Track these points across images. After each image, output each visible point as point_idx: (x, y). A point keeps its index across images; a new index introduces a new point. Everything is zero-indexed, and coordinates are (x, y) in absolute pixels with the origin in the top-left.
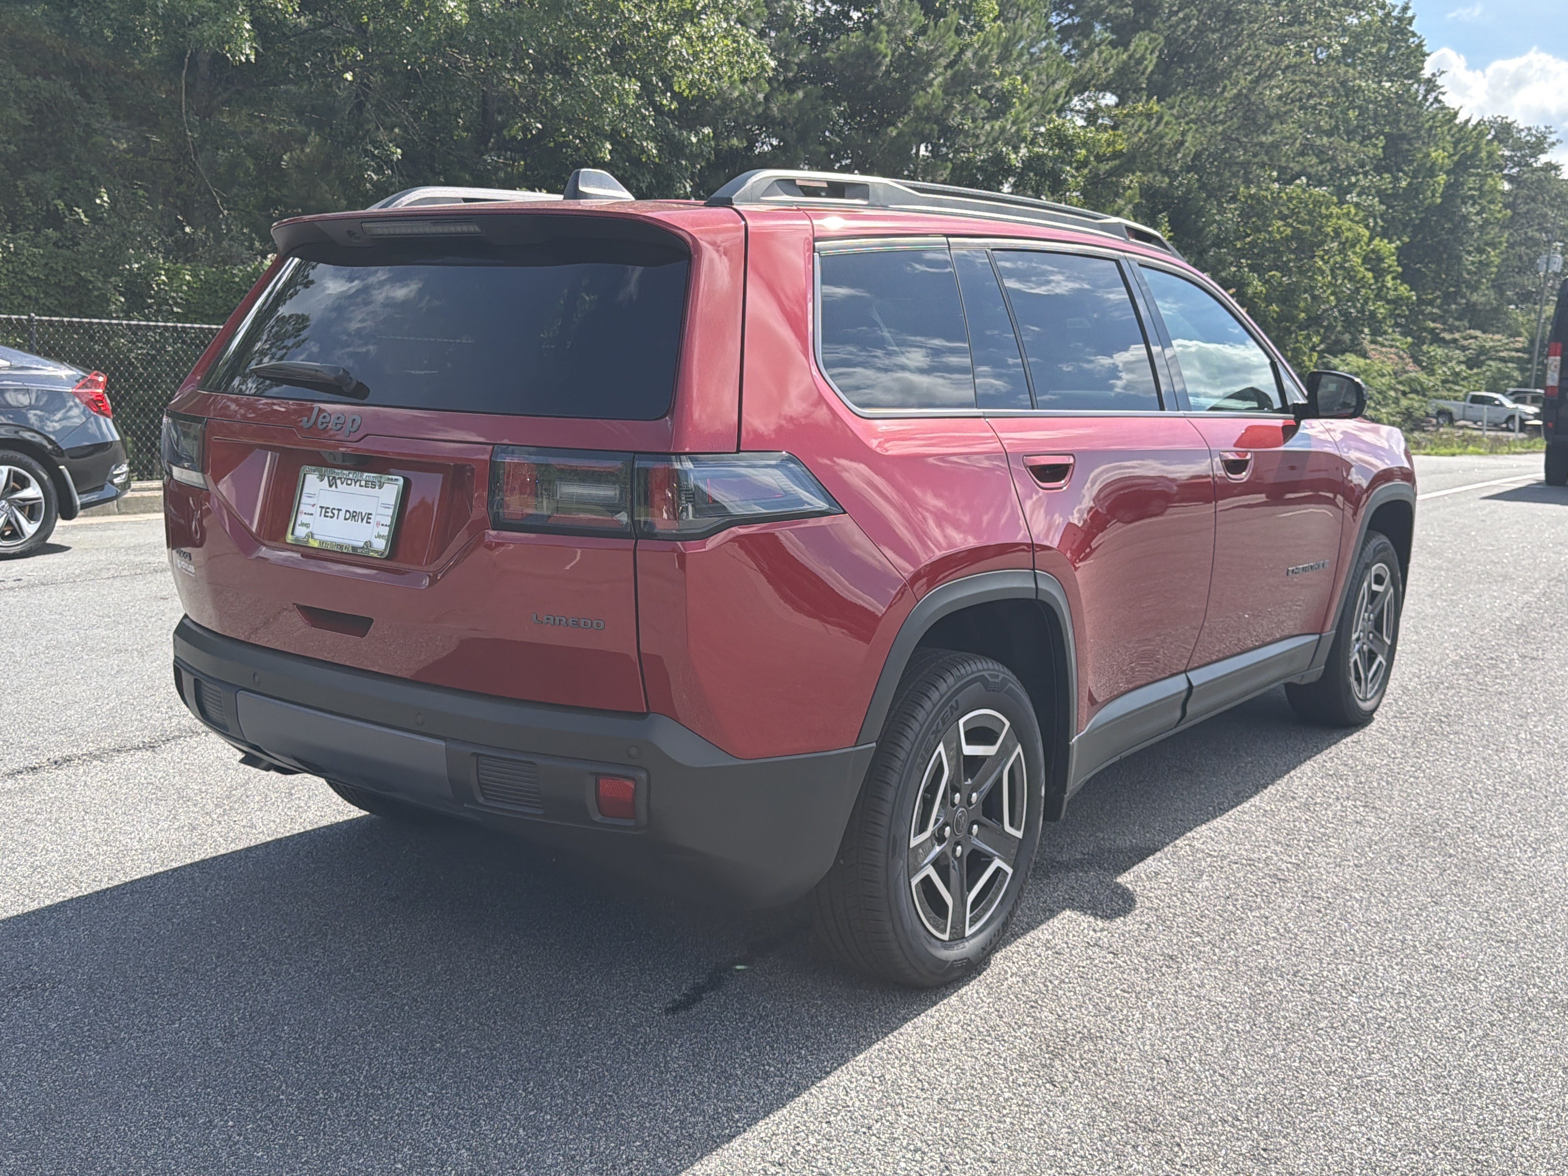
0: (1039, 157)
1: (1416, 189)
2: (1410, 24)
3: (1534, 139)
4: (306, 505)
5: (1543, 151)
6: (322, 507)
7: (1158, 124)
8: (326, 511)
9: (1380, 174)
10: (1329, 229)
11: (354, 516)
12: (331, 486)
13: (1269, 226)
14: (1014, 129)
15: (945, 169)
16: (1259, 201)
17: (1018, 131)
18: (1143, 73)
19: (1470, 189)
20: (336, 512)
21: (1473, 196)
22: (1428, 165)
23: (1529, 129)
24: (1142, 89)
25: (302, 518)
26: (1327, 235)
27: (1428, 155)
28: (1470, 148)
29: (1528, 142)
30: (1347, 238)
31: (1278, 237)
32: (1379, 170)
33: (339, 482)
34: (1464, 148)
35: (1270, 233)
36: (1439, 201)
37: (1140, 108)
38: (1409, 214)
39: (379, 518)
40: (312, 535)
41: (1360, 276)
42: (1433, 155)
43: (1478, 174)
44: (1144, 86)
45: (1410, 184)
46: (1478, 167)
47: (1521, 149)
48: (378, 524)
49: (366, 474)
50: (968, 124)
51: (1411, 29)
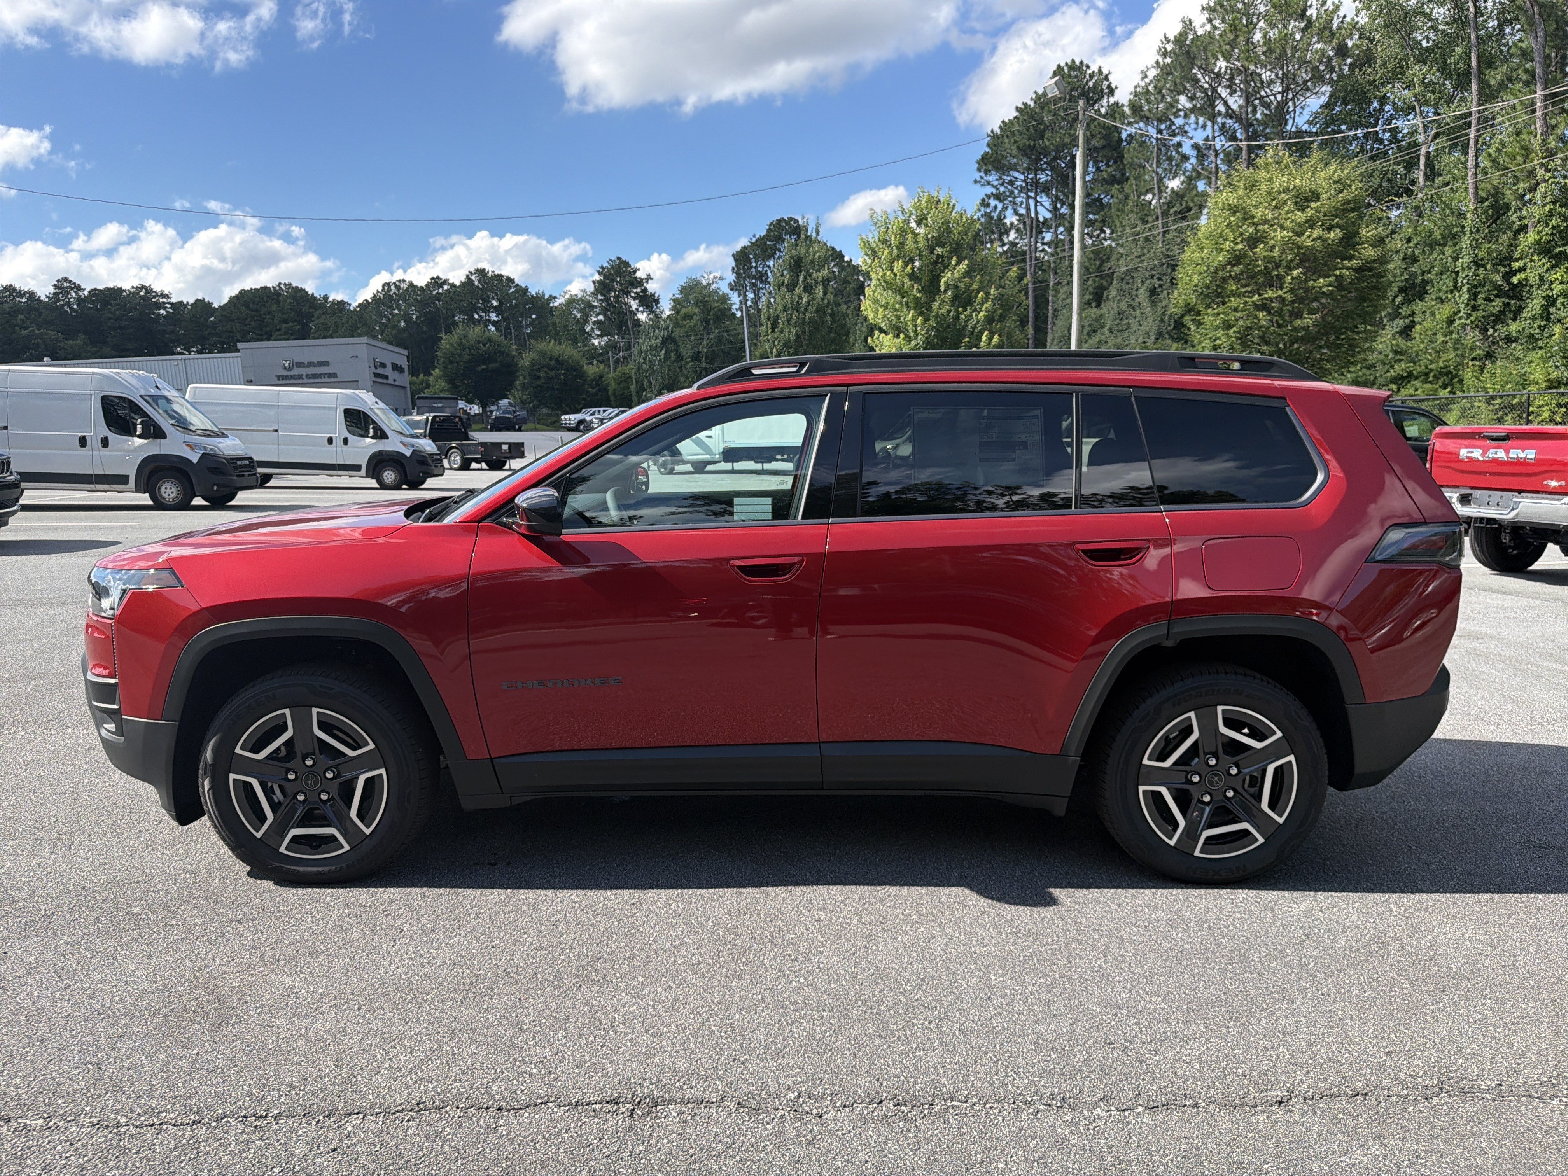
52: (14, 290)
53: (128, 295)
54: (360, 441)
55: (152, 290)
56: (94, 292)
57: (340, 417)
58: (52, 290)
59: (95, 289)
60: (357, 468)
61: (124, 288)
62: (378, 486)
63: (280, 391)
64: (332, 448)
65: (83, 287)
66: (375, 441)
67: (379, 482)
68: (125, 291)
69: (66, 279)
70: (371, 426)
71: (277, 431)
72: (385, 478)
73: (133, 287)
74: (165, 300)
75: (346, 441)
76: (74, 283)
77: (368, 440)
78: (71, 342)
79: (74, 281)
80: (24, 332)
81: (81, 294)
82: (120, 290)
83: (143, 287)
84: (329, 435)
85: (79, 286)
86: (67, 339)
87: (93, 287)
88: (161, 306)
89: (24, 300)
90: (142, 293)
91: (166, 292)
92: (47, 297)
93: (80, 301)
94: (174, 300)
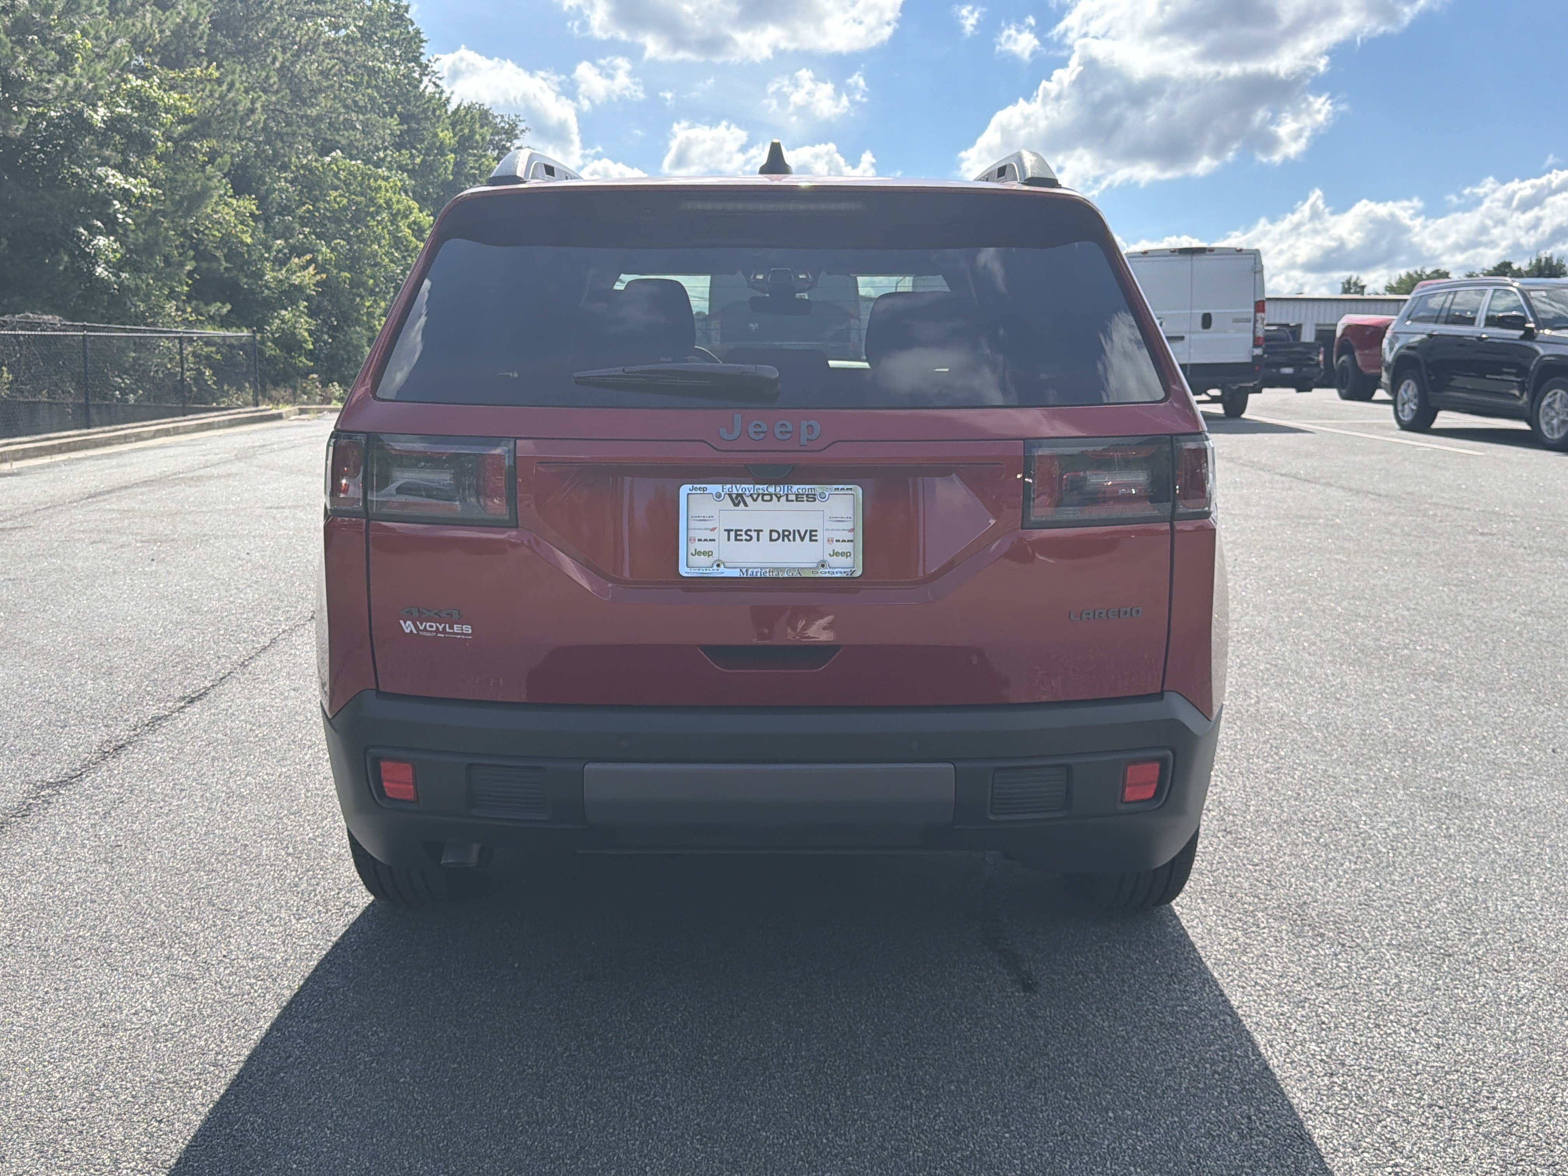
0: (121, 118)
1: (431, 165)
2: (407, 11)
3: (507, 126)
4: (696, 530)
5: (516, 137)
6: (729, 531)
7: (229, 90)
9: (399, 151)
10: (382, 201)
11: (785, 535)
12: (736, 505)
13: (325, 195)
14: (90, 86)
15: (20, 123)
16: (311, 171)
17: (95, 88)
18: (201, 38)
19: (472, 168)
20: (753, 534)
21: (474, 174)
22: (438, 144)
23: (502, 117)
24: (202, 54)
25: (697, 546)
26: (380, 206)
27: (436, 135)
28: (467, 131)
29: (503, 128)
30: (399, 210)
31: (337, 206)
32: (398, 147)
33: (748, 499)
34: (461, 130)
35: (328, 202)
36: (451, 177)
37: (199, 73)
38: (427, 190)
39: (829, 534)
41: (412, 245)
42: (441, 135)
43: (475, 155)
44: (203, 51)
45: (423, 161)
46: (476, 148)
47: (498, 133)
48: (830, 541)
49: (797, 487)
50: (32, 76)
51: (407, 16)
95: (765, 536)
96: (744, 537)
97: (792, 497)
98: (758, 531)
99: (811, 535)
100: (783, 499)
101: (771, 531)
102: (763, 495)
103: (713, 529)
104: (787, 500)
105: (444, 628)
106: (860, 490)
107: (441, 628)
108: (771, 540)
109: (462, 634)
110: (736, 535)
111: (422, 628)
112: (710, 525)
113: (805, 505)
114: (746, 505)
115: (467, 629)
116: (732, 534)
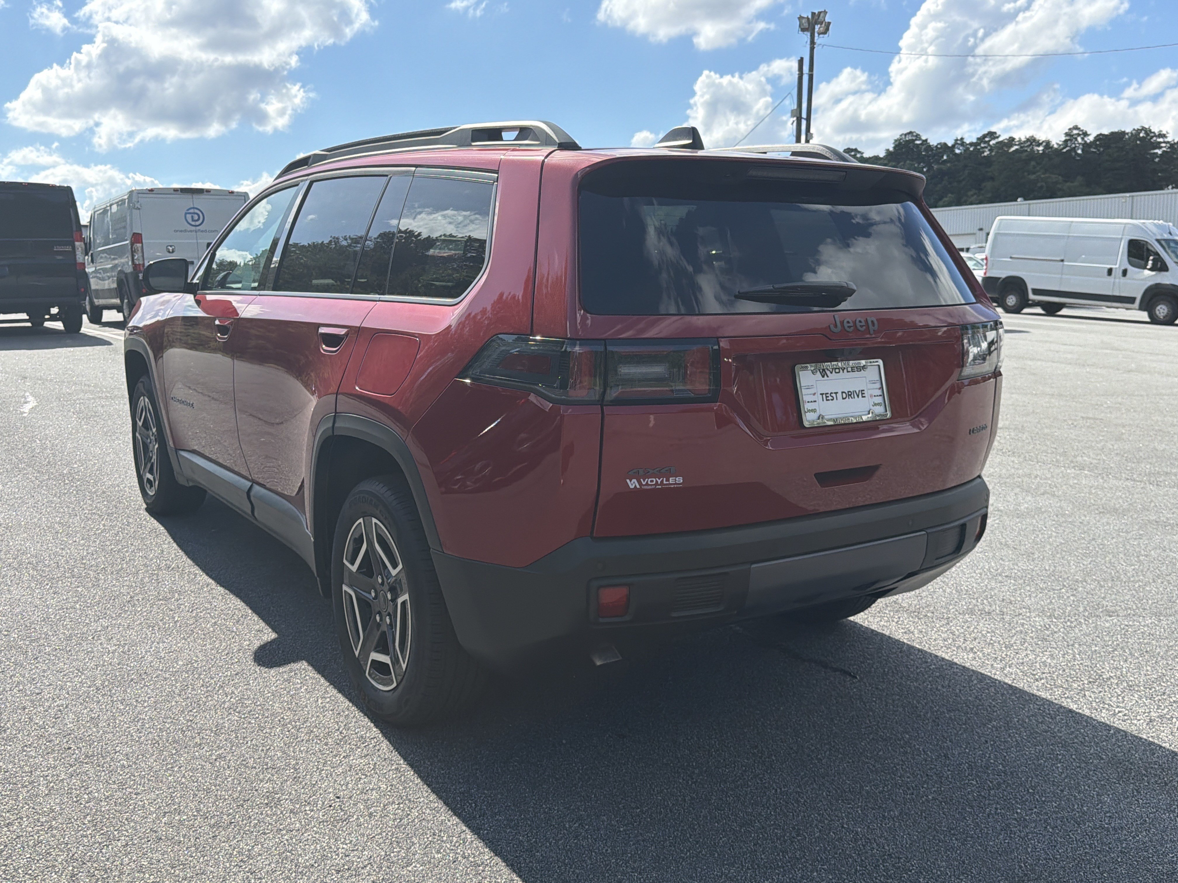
4: (806, 395)
6: (822, 394)
8: (827, 396)
11: (849, 395)
12: (823, 377)
20: (834, 395)
25: (808, 406)
33: (828, 373)
39: (870, 392)
40: (820, 417)
48: (871, 396)
49: (851, 362)
52: (1034, 140)
53: (1130, 138)
54: (1139, 272)
55: (1150, 131)
56: (1100, 138)
57: (1123, 247)
58: (1063, 138)
59: (1101, 134)
60: (1131, 300)
61: (1127, 131)
62: (1148, 320)
63: (1072, 222)
64: (1111, 279)
65: (1088, 133)
66: (1154, 273)
67: (1150, 316)
68: (1128, 134)
69: (1076, 128)
70: (1151, 258)
71: (1062, 261)
72: (1157, 312)
73: (1134, 129)
74: (1161, 140)
75: (1125, 273)
76: (1082, 130)
77: (1147, 273)
78: (1068, 184)
79: (1082, 128)
80: (1033, 177)
81: (1086, 139)
82: (1123, 133)
83: (1143, 129)
84: (1109, 266)
85: (1086, 132)
86: (1066, 182)
87: (1099, 133)
88: (1158, 146)
89: (1041, 148)
90: (1141, 135)
91: (1164, 132)
92: (1057, 144)
93: (1086, 146)
94: (1169, 139)
95: (839, 395)
96: (830, 398)
97: (850, 369)
98: (836, 393)
99: (862, 394)
100: (845, 371)
101: (842, 392)
102: (835, 369)
103: (814, 394)
104: (848, 372)
105: (662, 481)
106: (880, 362)
107: (659, 481)
108: (843, 399)
109: (676, 484)
110: (827, 397)
111: (644, 483)
112: (812, 391)
113: (856, 374)
114: (828, 377)
115: (680, 480)
116: (824, 396)
